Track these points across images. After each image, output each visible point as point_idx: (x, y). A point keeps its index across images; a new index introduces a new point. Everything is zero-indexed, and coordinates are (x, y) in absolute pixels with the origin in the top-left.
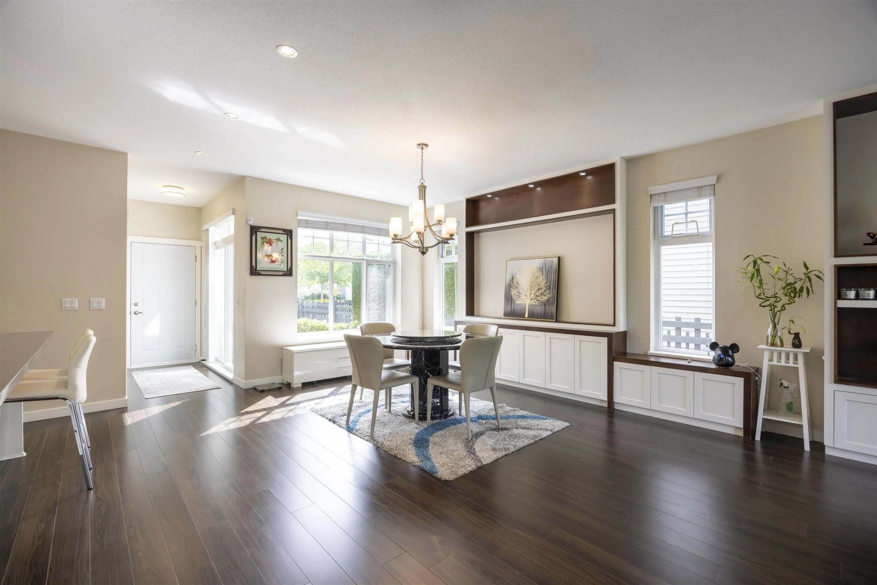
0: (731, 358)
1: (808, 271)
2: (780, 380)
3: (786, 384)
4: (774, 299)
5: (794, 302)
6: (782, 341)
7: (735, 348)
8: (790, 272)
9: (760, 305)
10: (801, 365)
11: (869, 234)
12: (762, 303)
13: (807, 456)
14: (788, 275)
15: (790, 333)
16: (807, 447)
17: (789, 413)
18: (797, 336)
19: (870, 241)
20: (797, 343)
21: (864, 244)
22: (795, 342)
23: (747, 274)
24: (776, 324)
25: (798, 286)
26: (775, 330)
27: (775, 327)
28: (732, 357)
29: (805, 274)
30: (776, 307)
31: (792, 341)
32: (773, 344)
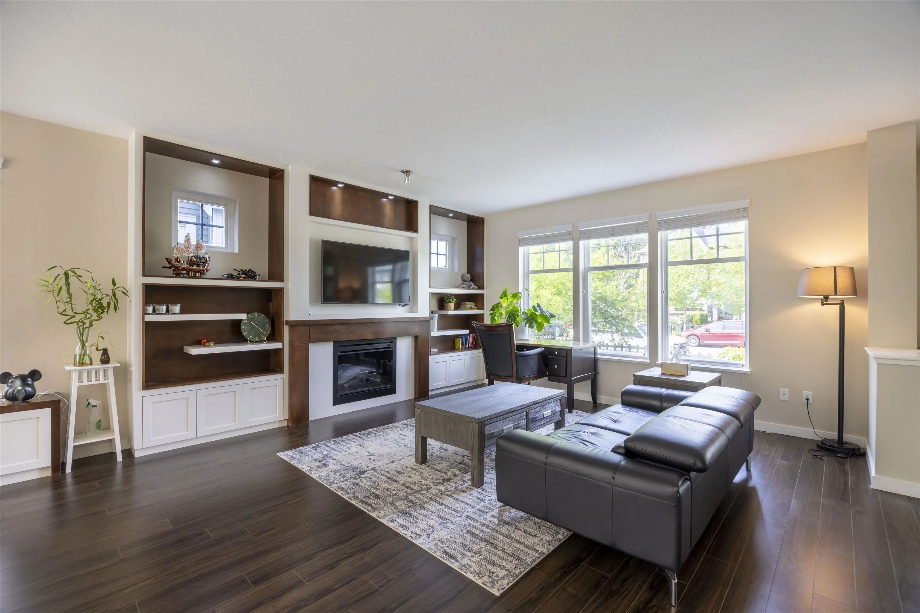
0: (31, 388)
1: (115, 287)
2: (88, 400)
3: (93, 402)
4: (84, 316)
5: (102, 318)
6: (91, 360)
7: (35, 375)
8: (98, 288)
9: (65, 323)
10: (111, 381)
11: (167, 259)
12: (68, 320)
13: (119, 467)
14: (96, 290)
15: (97, 350)
16: (119, 458)
17: (98, 431)
18: (105, 352)
19: (167, 265)
20: (105, 359)
21: (163, 267)
22: (104, 358)
23: (48, 287)
24: (85, 342)
25: (104, 303)
26: (83, 348)
27: (83, 345)
28: (32, 386)
29: (112, 290)
30: (85, 324)
31: (101, 357)
32: (82, 364)
